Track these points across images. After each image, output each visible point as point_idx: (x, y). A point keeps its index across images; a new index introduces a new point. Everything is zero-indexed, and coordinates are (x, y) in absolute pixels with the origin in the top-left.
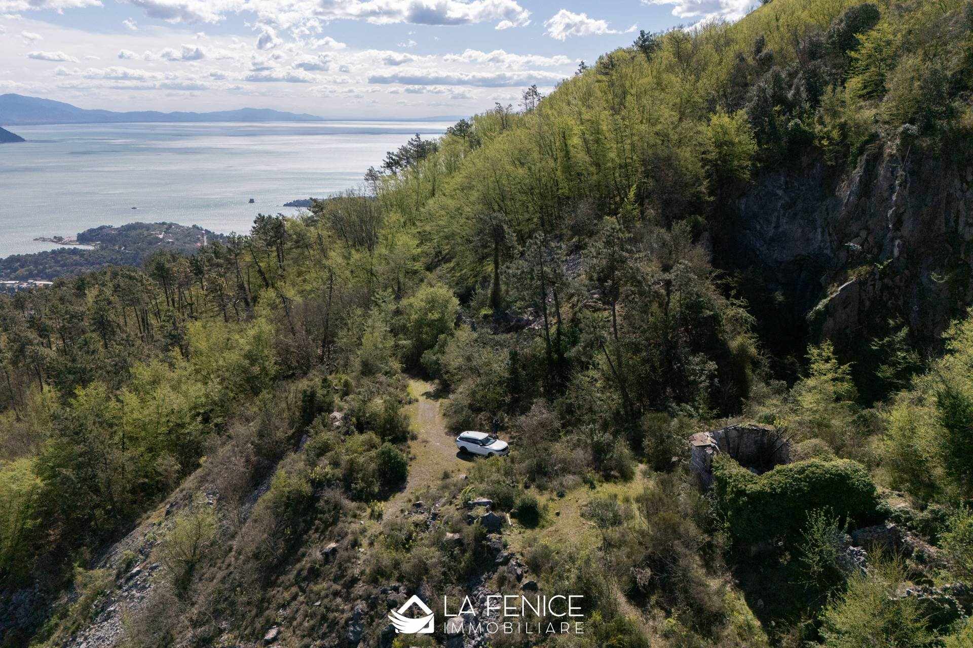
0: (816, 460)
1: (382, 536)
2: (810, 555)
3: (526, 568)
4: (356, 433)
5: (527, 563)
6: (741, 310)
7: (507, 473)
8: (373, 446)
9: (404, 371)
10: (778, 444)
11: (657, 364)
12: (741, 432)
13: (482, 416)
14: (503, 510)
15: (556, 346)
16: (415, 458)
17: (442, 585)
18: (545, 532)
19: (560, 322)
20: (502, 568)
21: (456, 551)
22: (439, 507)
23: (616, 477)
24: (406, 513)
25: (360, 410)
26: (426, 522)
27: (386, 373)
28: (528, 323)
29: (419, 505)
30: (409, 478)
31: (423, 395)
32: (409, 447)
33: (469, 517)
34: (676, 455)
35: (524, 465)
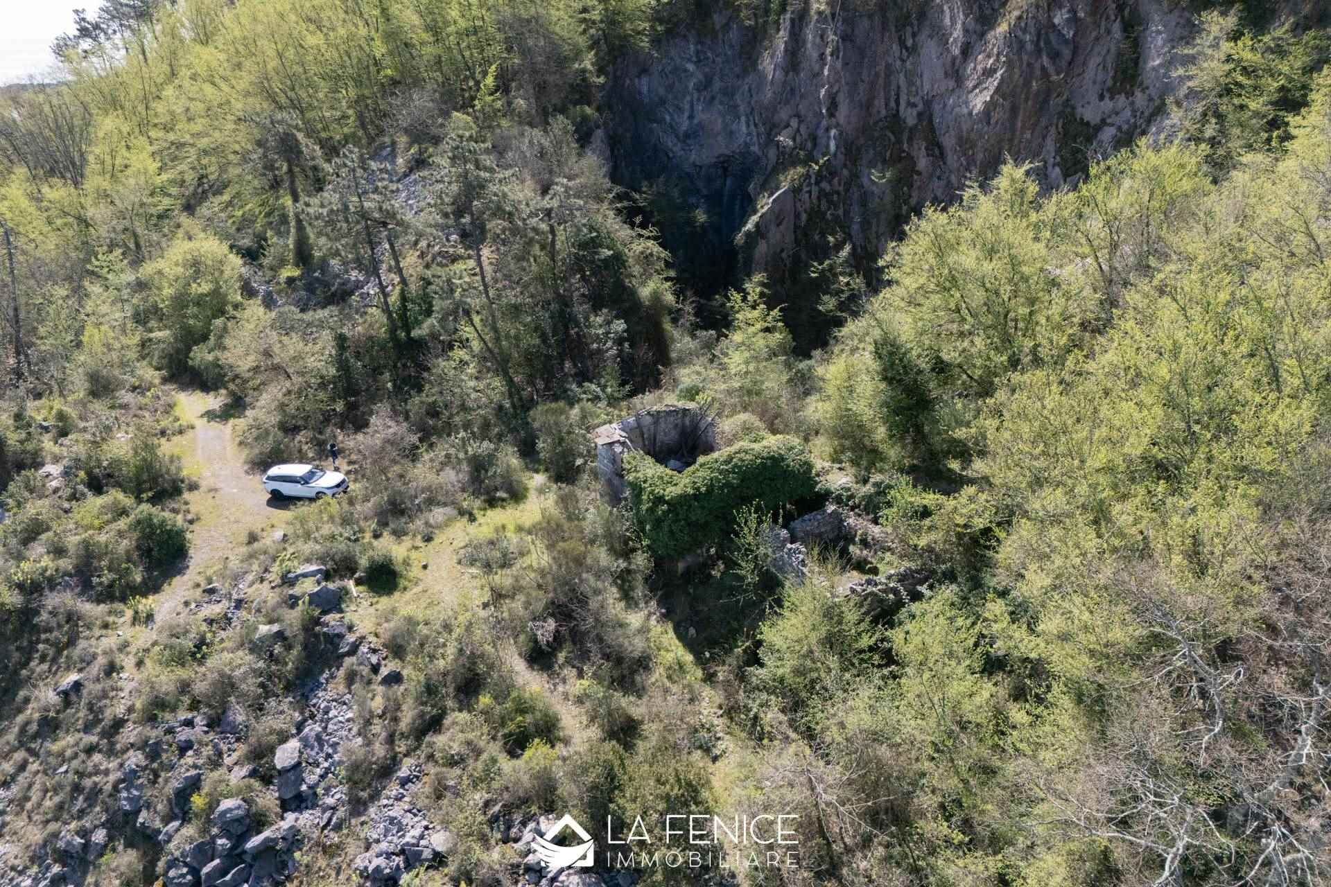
0: (744, 444)
1: (157, 648)
2: (743, 564)
3: (385, 653)
4: (89, 494)
5: (385, 645)
6: (650, 243)
7: (346, 521)
8: (124, 512)
9: (165, 380)
10: (703, 425)
11: (549, 331)
12: (656, 416)
13: (301, 437)
14: (342, 578)
15: (402, 319)
16: (198, 519)
17: (262, 701)
18: (408, 595)
19: (404, 281)
20: (349, 661)
21: (277, 649)
22: (245, 589)
23: (503, 500)
24: (193, 606)
25: (90, 457)
26: (226, 614)
27: (134, 389)
28: (359, 285)
29: (212, 591)
30: (191, 552)
31: (202, 416)
32: (186, 503)
33: (292, 597)
34: (581, 455)
35: (370, 505)
